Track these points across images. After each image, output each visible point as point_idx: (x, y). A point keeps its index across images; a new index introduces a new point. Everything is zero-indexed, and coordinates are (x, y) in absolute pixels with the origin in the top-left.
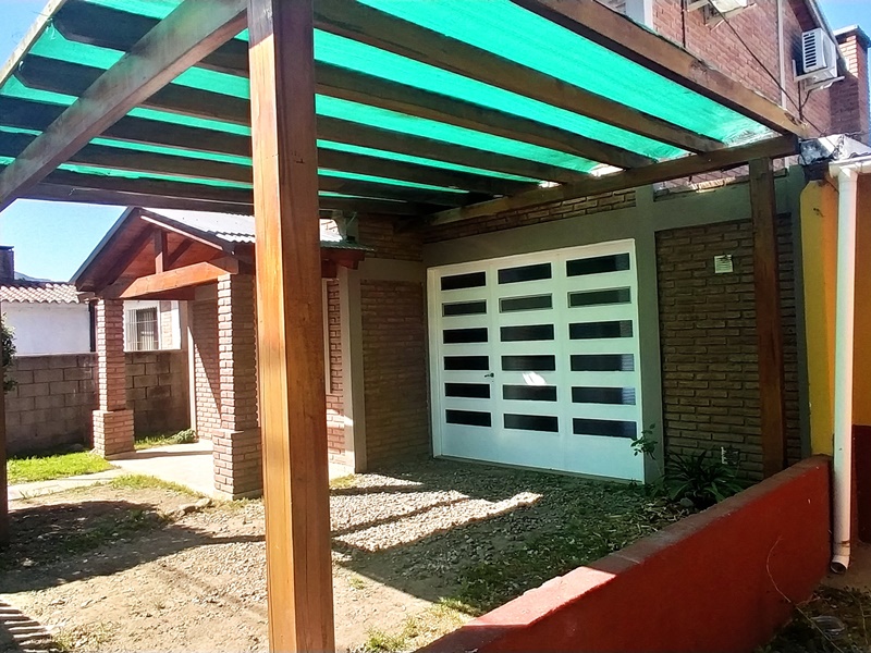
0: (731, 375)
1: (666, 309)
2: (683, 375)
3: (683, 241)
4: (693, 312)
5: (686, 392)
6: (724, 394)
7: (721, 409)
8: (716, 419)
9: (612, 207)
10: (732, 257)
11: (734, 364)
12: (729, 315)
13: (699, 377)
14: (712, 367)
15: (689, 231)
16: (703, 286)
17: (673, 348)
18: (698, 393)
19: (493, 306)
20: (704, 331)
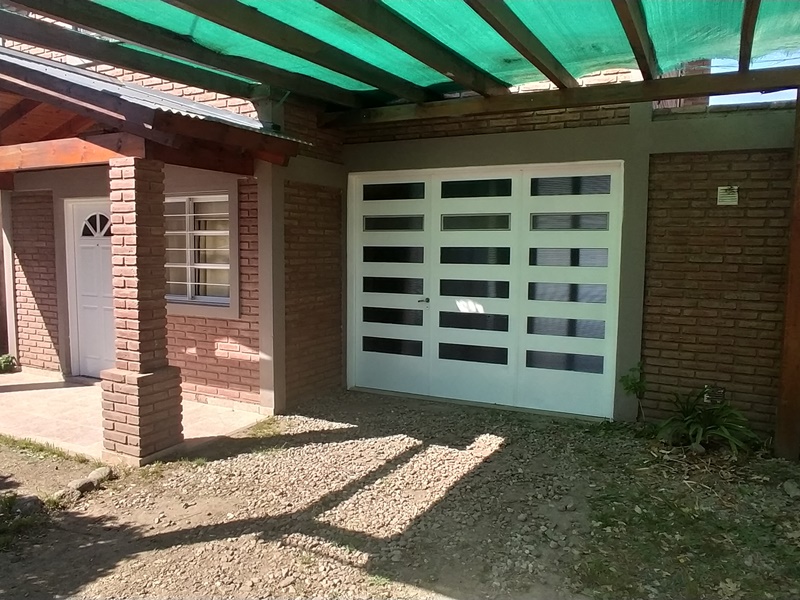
0: (725, 313)
1: (655, 240)
2: (669, 310)
3: (683, 167)
4: (685, 244)
5: (668, 328)
6: (714, 331)
7: (709, 347)
8: (702, 356)
9: (598, 122)
10: (739, 190)
11: (728, 301)
12: (729, 250)
13: (687, 312)
14: (704, 303)
15: (690, 157)
16: (700, 218)
17: (659, 282)
18: (684, 329)
19: (433, 223)
20: (698, 266)
